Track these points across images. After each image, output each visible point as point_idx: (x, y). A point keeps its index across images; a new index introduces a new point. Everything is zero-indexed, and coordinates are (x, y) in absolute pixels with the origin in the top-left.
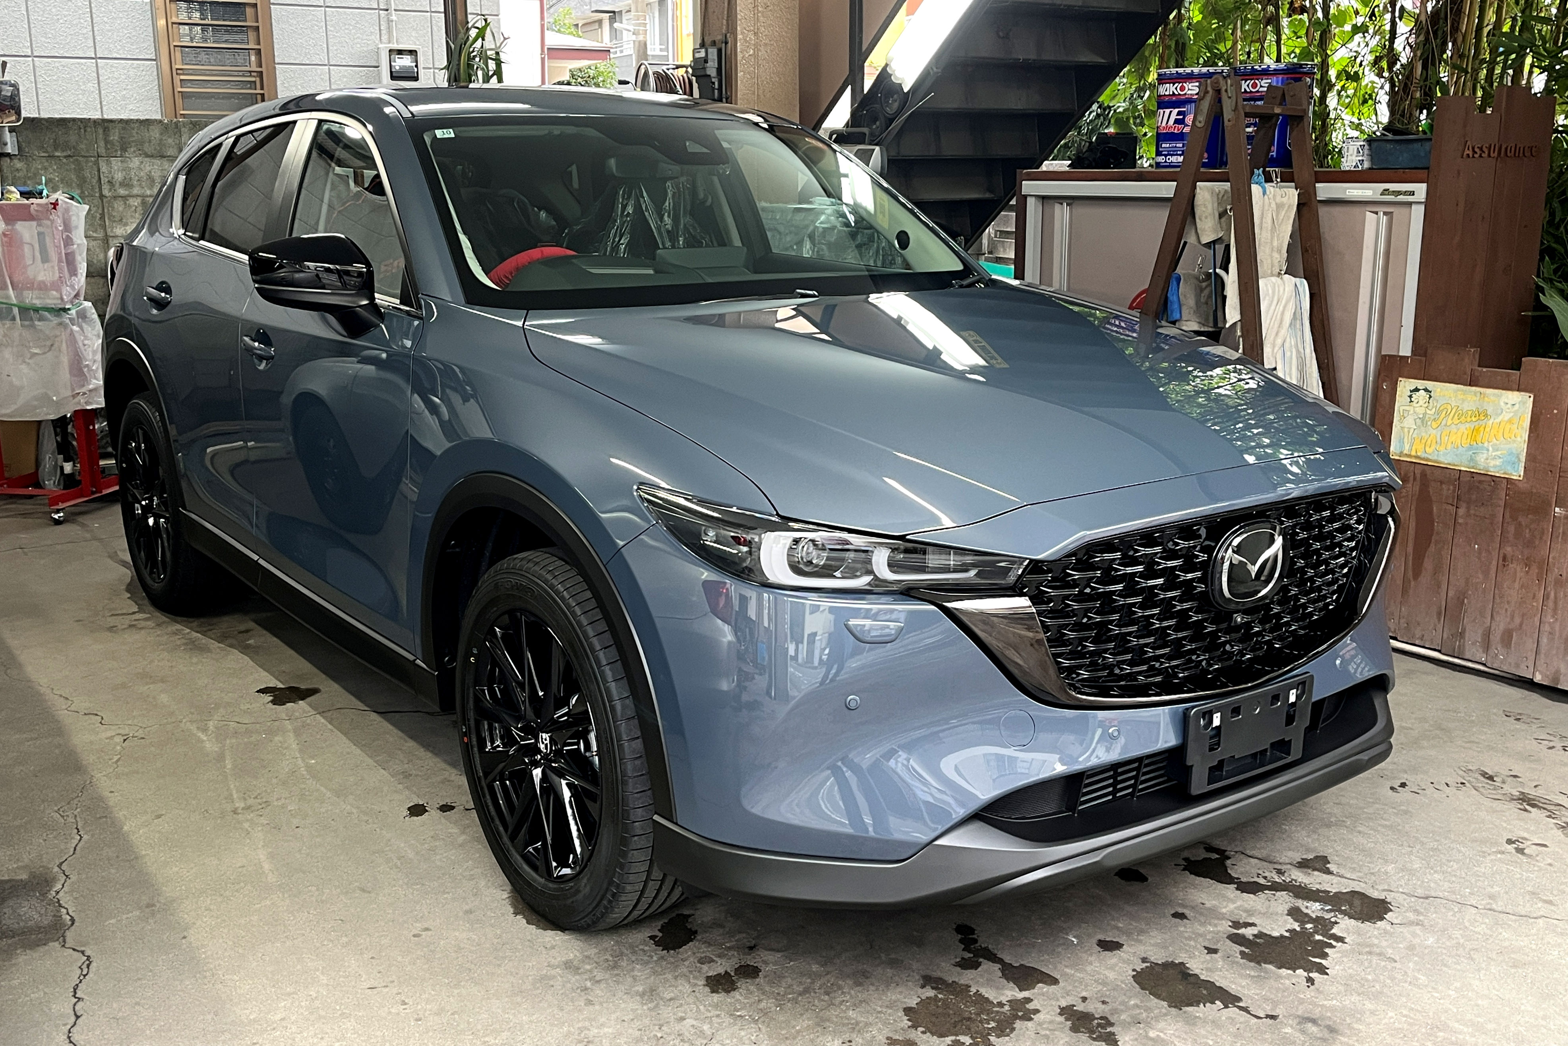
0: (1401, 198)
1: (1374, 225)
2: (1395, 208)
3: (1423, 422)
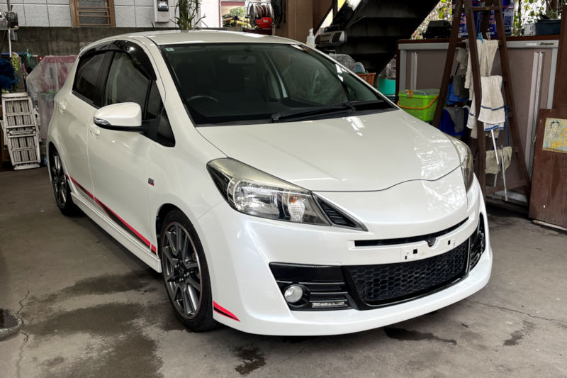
1: (537, 58)
2: (546, 51)
3: (556, 135)
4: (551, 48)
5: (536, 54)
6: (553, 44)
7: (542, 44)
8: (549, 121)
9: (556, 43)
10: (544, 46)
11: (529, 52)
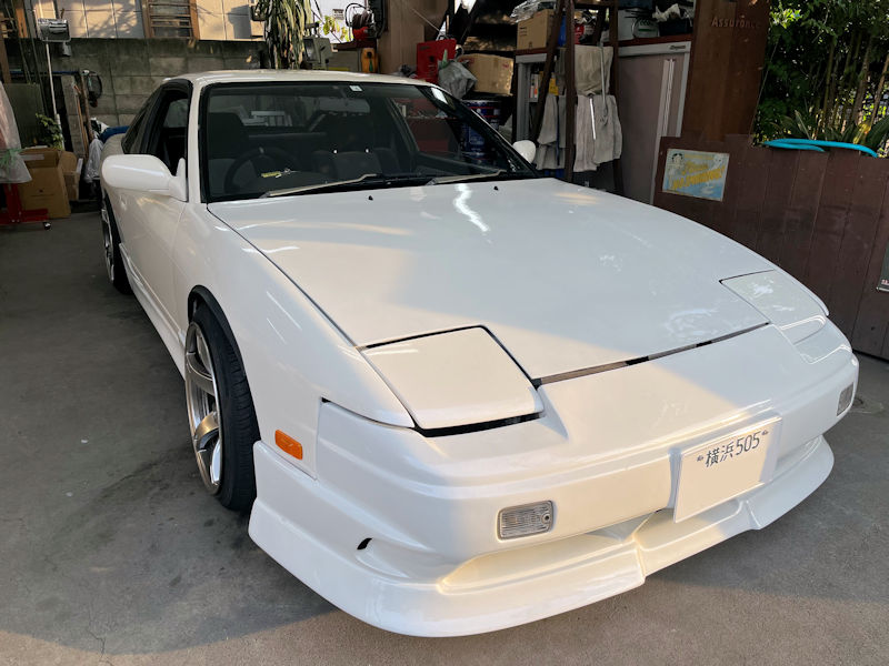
0: (680, 50)
1: (669, 67)
2: (676, 56)
3: (678, 171)
4: (683, 53)
5: (666, 62)
6: (684, 47)
7: (673, 47)
8: (671, 152)
9: (688, 45)
10: (674, 51)
11: (658, 59)
